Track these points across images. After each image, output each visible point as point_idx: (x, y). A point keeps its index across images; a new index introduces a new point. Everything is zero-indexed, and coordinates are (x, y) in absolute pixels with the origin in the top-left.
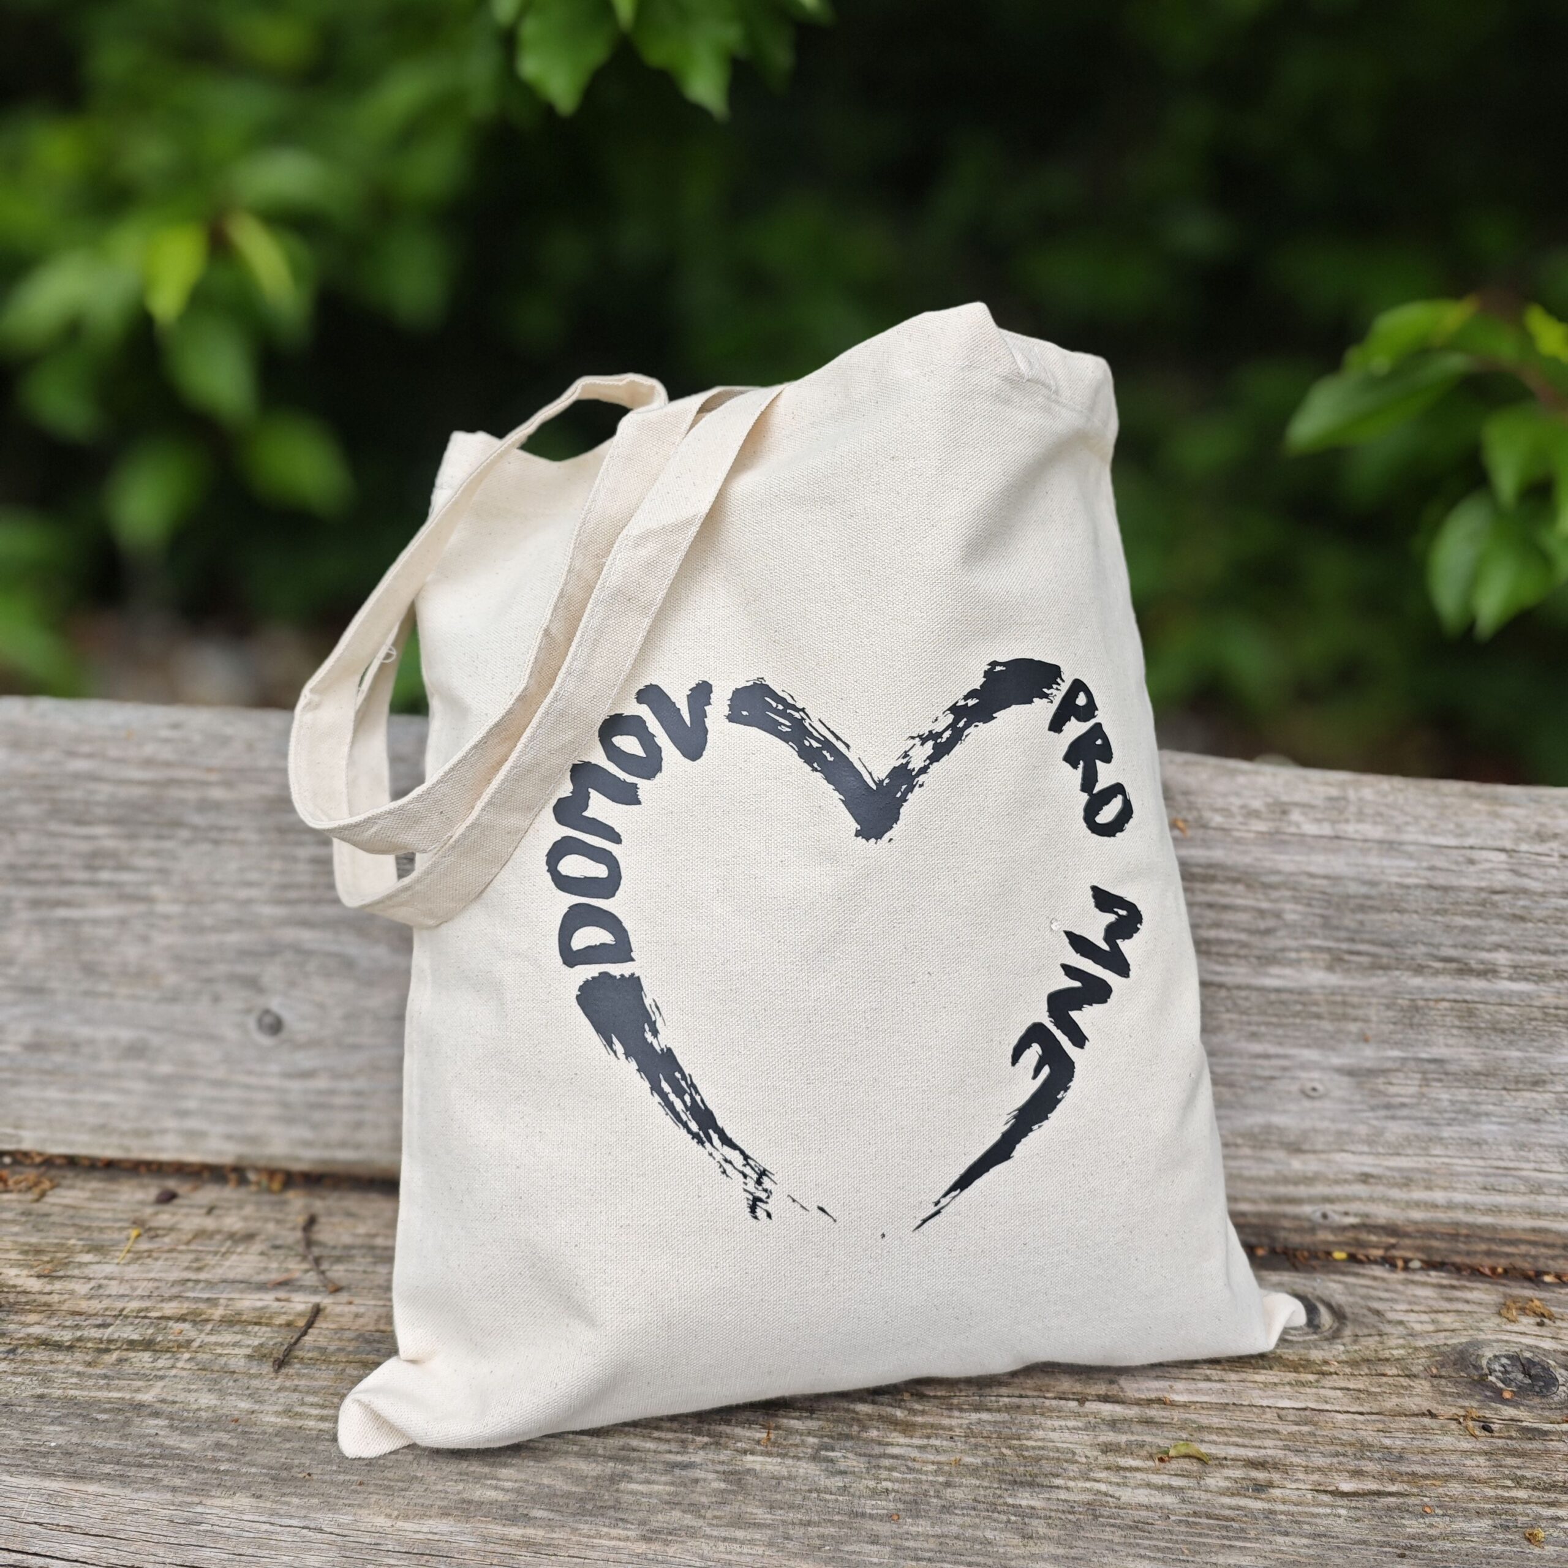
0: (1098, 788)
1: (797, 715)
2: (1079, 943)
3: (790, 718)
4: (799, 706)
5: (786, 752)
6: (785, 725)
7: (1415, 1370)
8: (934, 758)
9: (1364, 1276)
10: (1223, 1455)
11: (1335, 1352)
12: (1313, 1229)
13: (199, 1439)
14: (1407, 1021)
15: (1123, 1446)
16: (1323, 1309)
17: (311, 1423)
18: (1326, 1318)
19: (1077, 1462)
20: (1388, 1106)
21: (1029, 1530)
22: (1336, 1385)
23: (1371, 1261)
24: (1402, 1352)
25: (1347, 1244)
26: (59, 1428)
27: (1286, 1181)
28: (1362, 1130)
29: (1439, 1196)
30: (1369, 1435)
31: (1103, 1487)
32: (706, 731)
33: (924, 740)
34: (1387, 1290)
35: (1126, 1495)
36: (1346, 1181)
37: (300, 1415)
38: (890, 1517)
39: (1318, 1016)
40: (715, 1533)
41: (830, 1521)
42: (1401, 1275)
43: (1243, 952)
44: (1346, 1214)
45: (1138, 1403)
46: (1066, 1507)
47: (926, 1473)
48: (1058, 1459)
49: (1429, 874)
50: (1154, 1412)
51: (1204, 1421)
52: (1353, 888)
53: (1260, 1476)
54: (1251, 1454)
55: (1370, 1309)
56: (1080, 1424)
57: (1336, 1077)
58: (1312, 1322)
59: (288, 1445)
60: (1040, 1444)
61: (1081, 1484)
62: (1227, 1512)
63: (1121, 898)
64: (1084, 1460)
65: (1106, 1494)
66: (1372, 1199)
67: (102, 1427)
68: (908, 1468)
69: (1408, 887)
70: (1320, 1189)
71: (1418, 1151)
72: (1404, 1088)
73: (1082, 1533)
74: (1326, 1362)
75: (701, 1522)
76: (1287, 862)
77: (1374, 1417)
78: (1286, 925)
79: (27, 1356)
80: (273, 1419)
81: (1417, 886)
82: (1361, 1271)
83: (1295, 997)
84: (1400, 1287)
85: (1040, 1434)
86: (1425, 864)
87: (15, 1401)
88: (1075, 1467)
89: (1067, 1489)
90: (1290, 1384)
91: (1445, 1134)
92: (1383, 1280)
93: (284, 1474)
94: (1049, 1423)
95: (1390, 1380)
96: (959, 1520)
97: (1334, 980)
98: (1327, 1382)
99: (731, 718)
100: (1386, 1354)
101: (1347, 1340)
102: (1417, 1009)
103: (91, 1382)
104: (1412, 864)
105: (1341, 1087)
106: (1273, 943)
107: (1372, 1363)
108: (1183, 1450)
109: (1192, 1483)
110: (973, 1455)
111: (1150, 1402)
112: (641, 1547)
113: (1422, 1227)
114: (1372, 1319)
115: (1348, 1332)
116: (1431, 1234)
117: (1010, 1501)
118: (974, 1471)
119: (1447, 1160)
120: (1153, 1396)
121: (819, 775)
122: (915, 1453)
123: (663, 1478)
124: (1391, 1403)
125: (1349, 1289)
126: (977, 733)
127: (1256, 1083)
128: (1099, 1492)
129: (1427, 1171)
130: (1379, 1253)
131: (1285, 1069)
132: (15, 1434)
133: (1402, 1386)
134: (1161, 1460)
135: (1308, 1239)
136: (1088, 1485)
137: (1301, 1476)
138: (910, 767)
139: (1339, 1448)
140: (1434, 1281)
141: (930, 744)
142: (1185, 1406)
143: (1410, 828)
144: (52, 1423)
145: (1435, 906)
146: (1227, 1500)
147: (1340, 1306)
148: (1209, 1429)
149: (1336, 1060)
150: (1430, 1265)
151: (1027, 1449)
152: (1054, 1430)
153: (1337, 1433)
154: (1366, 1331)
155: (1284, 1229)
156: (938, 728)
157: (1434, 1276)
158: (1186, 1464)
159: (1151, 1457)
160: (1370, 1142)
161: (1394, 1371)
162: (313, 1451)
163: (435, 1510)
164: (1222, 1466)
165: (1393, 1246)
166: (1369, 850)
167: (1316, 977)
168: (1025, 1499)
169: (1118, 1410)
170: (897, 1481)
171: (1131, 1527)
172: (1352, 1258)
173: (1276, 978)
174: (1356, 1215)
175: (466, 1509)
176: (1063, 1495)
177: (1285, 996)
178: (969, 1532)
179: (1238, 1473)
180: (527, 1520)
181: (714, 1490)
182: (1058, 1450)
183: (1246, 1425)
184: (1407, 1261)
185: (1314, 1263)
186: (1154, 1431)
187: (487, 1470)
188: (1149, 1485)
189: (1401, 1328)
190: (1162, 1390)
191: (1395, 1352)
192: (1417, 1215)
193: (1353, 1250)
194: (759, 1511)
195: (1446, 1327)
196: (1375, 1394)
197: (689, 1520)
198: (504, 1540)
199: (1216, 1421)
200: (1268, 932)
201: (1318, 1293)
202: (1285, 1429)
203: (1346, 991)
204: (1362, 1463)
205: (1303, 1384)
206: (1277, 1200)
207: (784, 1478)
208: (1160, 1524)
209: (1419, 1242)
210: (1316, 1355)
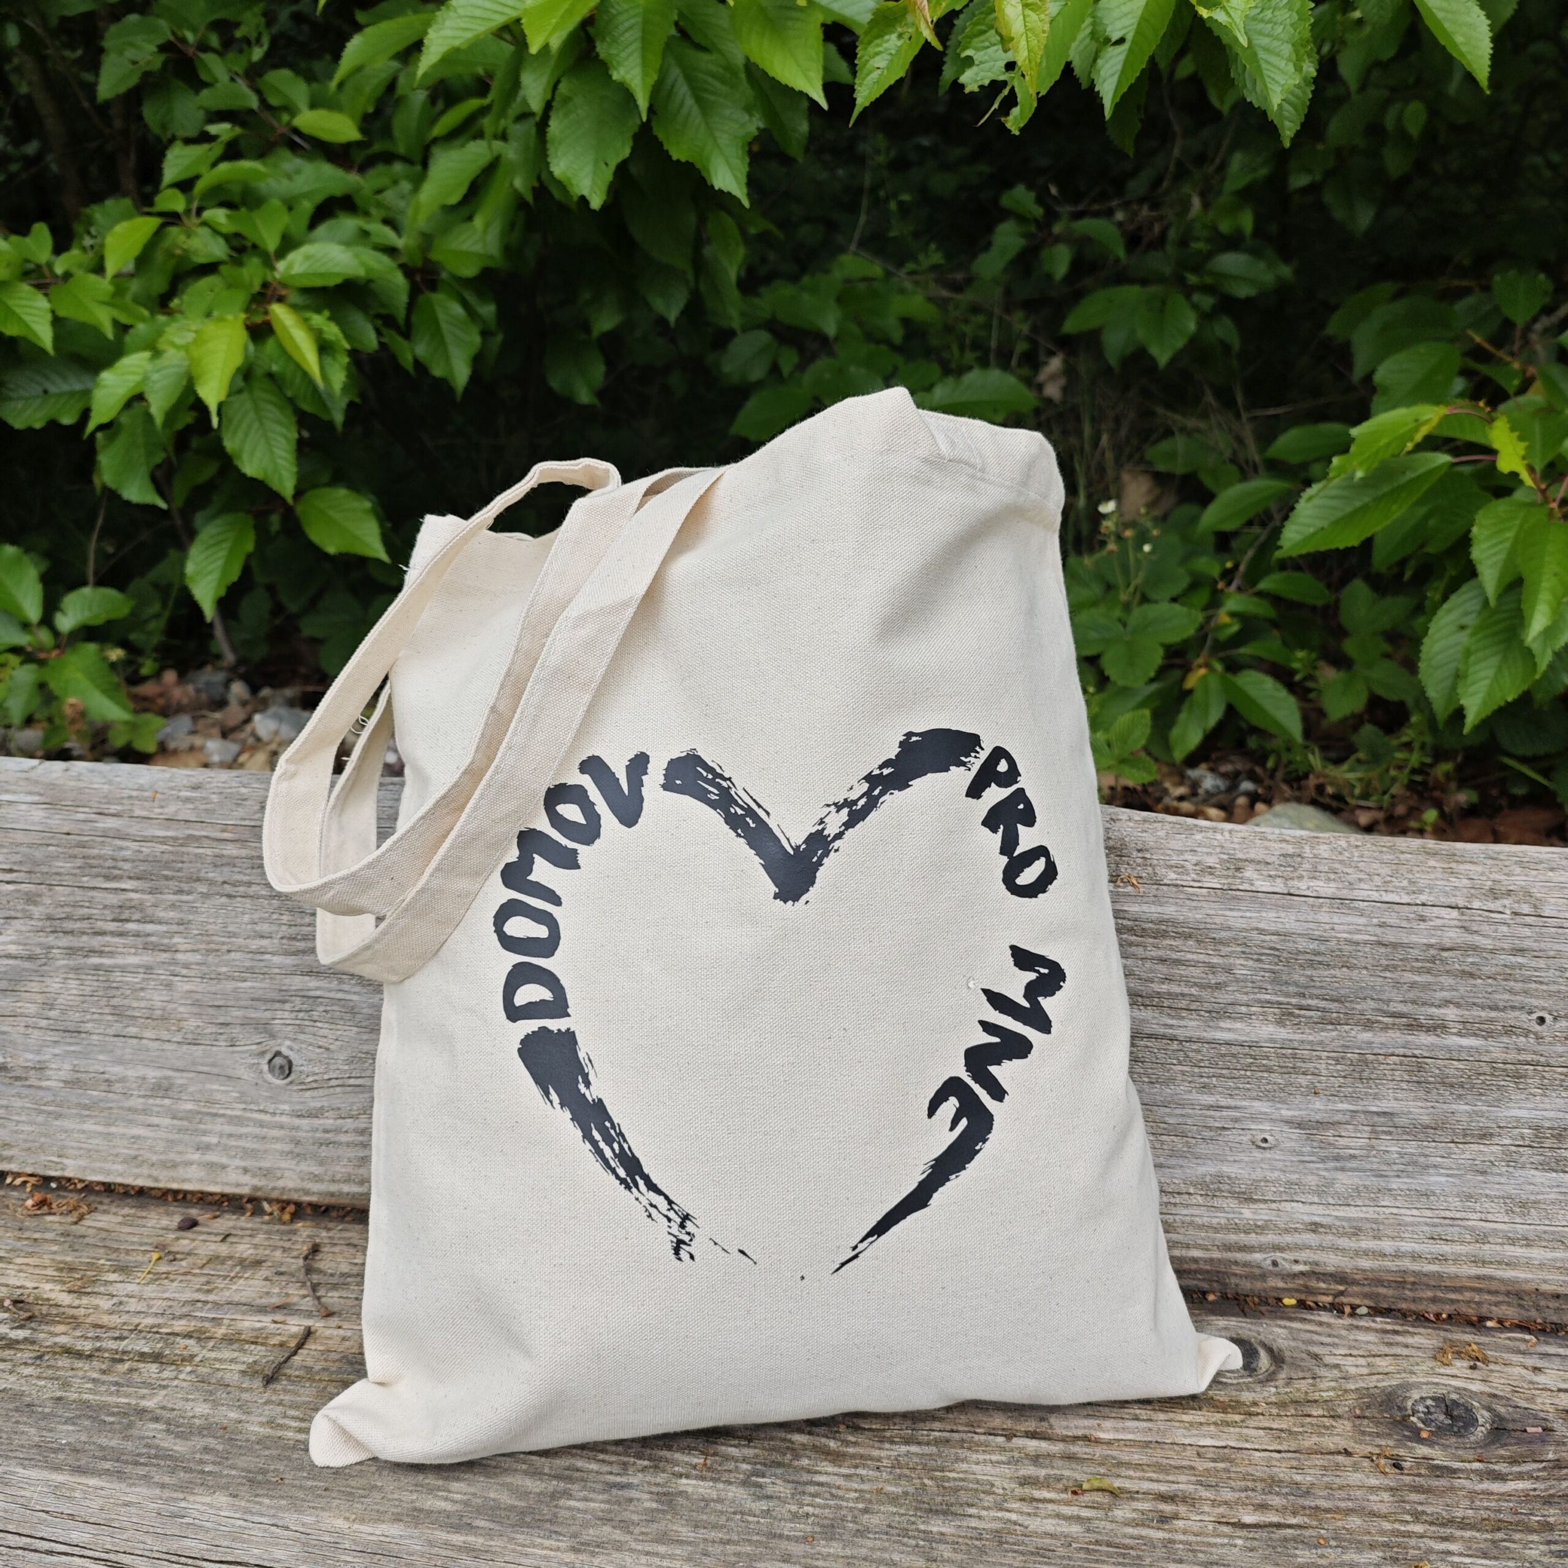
0: (1018, 851)
1: (724, 784)
2: (997, 1000)
3: (718, 786)
4: (727, 776)
5: (714, 819)
6: (714, 794)
7: (1340, 1411)
8: (849, 824)
9: (1310, 1321)
10: (1136, 1488)
11: (1266, 1394)
12: (1263, 1277)
13: (189, 1443)
14: (1357, 1075)
15: (1041, 1479)
16: (1263, 1353)
17: (290, 1434)
18: (1264, 1361)
19: (994, 1493)
20: (1337, 1158)
21: (935, 1554)
22: (1261, 1425)
23: (1319, 1307)
24: (1332, 1394)
25: (1297, 1291)
26: (71, 1428)
27: (1237, 1229)
28: (1312, 1180)
29: (1387, 1245)
30: (1282, 1472)
31: (1014, 1517)
32: (642, 799)
33: (839, 807)
34: (1329, 1336)
35: (1034, 1524)
36: (1296, 1230)
37: (281, 1426)
38: (805, 1539)
39: (1269, 1070)
40: (639, 1548)
41: (749, 1541)
42: (1347, 1321)
43: (1194, 1006)
44: (1296, 1262)
45: (1064, 1439)
46: (975, 1534)
47: (847, 1500)
48: (976, 1490)
49: (1378, 930)
50: (1077, 1449)
51: (1125, 1458)
52: (1303, 944)
53: (1168, 1508)
54: (1163, 1488)
55: (1309, 1353)
56: (1004, 1459)
57: (1286, 1129)
58: (1249, 1366)
59: (267, 1453)
60: (961, 1476)
61: (993, 1513)
62: (1127, 1541)
63: (1043, 957)
64: (1001, 1491)
65: (1015, 1523)
66: (1321, 1248)
67: (108, 1427)
68: (832, 1495)
69: (1357, 943)
70: (1270, 1238)
71: (1367, 1202)
72: (1354, 1140)
73: (985, 1558)
74: (1255, 1404)
75: (628, 1537)
76: (1237, 918)
77: (1290, 1455)
78: (1237, 981)
79: (52, 1362)
80: (257, 1429)
81: (1366, 943)
82: (1309, 1317)
83: (1247, 1050)
84: (1344, 1333)
85: (964, 1466)
86: (1375, 921)
87: (36, 1402)
88: (990, 1498)
89: (980, 1517)
90: (1215, 1424)
91: (1394, 1186)
92: (1329, 1325)
93: (260, 1477)
94: (974, 1456)
95: (1314, 1421)
96: (870, 1543)
97: (1283, 1033)
98: (1253, 1422)
99: (666, 787)
100: (1316, 1396)
101: (1280, 1383)
102: (1366, 1063)
103: (103, 1388)
104: (1362, 920)
105: (1291, 1138)
106: (1223, 997)
107: (1300, 1405)
108: (1096, 1484)
109: (1100, 1514)
110: (896, 1485)
111: (1076, 1438)
112: (570, 1557)
113: (1370, 1275)
114: (1310, 1363)
115: (1283, 1375)
116: (1379, 1282)
117: (922, 1527)
118: (894, 1499)
119: (1395, 1211)
120: (1080, 1433)
121: (742, 840)
122: (840, 1482)
123: (601, 1497)
124: (1309, 1442)
125: (1293, 1335)
126: (893, 800)
127: (1207, 1134)
128: (1009, 1521)
129: (1375, 1221)
130: (1329, 1299)
131: (1236, 1120)
132: (33, 1431)
133: (1325, 1427)
134: (1075, 1493)
135: (1259, 1285)
136: (1000, 1514)
137: (1206, 1509)
138: (826, 833)
139: (1250, 1484)
140: (1379, 1326)
141: (846, 811)
142: (1109, 1443)
143: (1362, 886)
144: (66, 1423)
145: (1384, 962)
146: (1130, 1530)
147: (1280, 1350)
148: (1128, 1465)
149: (1286, 1113)
150: (1376, 1311)
151: (949, 1480)
152: (977, 1463)
153: (1250, 1470)
154: (1301, 1375)
155: (1236, 1275)
156: (853, 796)
157: (1380, 1322)
158: (1098, 1497)
159: (1065, 1490)
160: (1320, 1192)
161: (1320, 1412)
162: (289, 1459)
163: (388, 1516)
164: (1133, 1499)
165: (1342, 1293)
166: (1321, 906)
167: (1266, 1031)
168: (937, 1526)
169: (1043, 1446)
170: (819, 1506)
171: (1032, 1553)
172: (1302, 1304)
173: (1229, 1031)
174: (1305, 1263)
175: (416, 1516)
176: (974, 1523)
177: (1234, 1050)
178: (877, 1555)
179: (1146, 1506)
180: (470, 1528)
181: (645, 1509)
182: (978, 1482)
183: (1165, 1461)
184: (1354, 1307)
185: (1263, 1309)
186: (1074, 1466)
187: (440, 1483)
188: (1058, 1516)
189: (1336, 1372)
190: (1089, 1428)
191: (1324, 1394)
192: (1366, 1263)
193: (1303, 1297)
194: (684, 1530)
195: (1380, 1370)
196: (1297, 1433)
197: (618, 1535)
198: (447, 1544)
199: (1136, 1458)
200: (1218, 986)
201: (1262, 1337)
202: (1201, 1465)
203: (1296, 1045)
204: (1269, 1497)
205: (1228, 1424)
206: (1228, 1248)
207: (713, 1500)
208: (1061, 1551)
209: (1366, 1289)
210: (1247, 1397)
